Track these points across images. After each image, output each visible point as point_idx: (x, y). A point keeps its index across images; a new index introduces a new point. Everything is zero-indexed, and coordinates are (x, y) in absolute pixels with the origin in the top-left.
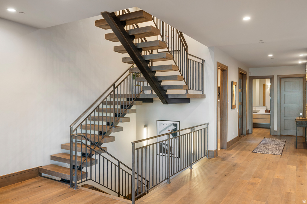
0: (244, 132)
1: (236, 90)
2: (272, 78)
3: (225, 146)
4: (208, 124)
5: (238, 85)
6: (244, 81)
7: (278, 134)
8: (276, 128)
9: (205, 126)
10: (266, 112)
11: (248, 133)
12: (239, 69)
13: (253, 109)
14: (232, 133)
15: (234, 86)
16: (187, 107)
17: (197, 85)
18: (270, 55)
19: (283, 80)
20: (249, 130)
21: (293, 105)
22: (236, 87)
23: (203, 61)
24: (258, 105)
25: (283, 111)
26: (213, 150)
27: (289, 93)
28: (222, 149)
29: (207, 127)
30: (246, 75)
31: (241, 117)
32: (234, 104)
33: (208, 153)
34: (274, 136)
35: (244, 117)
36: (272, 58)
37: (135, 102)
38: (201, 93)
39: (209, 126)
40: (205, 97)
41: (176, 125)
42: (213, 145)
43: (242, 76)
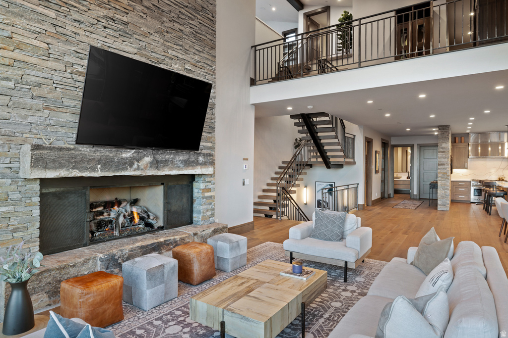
0: (386, 196)
1: (379, 157)
2: (412, 147)
3: (370, 203)
4: (358, 184)
5: (381, 153)
6: (386, 149)
7: (418, 197)
8: (415, 193)
9: (356, 186)
10: (408, 178)
11: (389, 197)
12: (382, 139)
13: (395, 176)
14: (376, 195)
15: (377, 155)
16: (341, 171)
17: (350, 155)
18: (408, 130)
19: (422, 148)
20: (390, 194)
21: (431, 172)
22: (379, 156)
23: (354, 136)
24: (401, 171)
25: (422, 177)
26: (362, 204)
27: (428, 160)
28: (368, 205)
29: (357, 187)
30: (388, 144)
31: (383, 181)
32: (377, 169)
33: (357, 206)
34: (414, 199)
35: (386, 182)
36: (410, 131)
37: (306, 167)
38: (353, 161)
39: (359, 186)
40: (355, 164)
41: (331, 185)
42: (361, 201)
43: (385, 145)
